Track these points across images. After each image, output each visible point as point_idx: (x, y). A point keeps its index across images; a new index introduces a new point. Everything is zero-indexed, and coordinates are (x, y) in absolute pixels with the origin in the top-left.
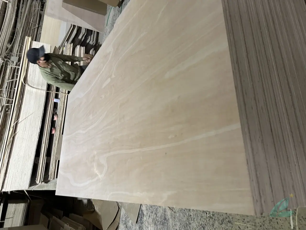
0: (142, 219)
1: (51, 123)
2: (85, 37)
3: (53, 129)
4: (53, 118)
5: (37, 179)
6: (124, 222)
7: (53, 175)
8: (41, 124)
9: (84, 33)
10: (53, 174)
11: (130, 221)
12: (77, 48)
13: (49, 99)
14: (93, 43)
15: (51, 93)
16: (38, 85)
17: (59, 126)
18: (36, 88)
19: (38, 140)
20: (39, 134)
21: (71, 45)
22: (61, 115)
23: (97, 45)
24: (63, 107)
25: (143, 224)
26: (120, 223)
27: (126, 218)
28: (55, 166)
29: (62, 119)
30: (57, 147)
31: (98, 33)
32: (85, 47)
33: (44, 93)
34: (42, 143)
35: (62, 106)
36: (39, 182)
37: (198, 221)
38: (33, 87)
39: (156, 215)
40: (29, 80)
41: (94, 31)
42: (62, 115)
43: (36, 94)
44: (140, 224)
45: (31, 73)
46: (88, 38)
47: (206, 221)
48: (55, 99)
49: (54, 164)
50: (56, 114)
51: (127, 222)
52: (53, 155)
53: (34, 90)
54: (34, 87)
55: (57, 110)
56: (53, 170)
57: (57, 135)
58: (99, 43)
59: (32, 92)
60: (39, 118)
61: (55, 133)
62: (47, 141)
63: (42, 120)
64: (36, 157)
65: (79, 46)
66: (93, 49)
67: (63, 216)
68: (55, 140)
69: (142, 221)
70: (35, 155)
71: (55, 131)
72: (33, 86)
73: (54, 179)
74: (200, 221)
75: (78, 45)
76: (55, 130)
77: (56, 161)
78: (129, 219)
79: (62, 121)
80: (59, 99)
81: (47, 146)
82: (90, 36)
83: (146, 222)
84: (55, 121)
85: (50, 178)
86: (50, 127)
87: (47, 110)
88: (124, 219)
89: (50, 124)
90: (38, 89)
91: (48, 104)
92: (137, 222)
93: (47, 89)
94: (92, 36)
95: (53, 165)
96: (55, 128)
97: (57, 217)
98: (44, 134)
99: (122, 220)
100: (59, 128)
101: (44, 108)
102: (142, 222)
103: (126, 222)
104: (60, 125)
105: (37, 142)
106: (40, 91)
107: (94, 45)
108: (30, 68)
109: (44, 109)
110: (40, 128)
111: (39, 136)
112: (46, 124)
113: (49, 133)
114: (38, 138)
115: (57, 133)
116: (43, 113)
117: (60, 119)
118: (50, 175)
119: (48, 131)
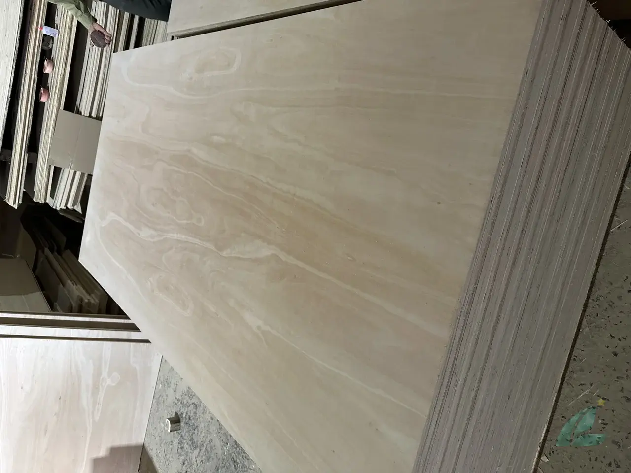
1: (38, 76)
3: (42, 90)
4: (41, 67)
5: (7, 198)
7: (44, 194)
8: (13, 75)
10: (42, 191)
17: (56, 86)
19: (6, 113)
20: (10, 98)
22: (62, 61)
24: (68, 41)
28: (47, 177)
30: (51, 135)
34: (17, 121)
35: (66, 36)
36: (13, 204)
42: (65, 59)
48: (45, 27)
49: (45, 170)
50: (50, 57)
52: (43, 152)
55: (51, 41)
56: (43, 182)
57: (51, 107)
60: (7, 60)
61: (47, 102)
62: (29, 119)
63: (14, 66)
68: (48, 120)
70: (1, 145)
71: (47, 97)
73: (45, 201)
76: (47, 94)
77: (50, 166)
79: (64, 76)
81: (28, 131)
84: (47, 75)
85: (37, 197)
86: (35, 85)
89: (35, 77)
95: (42, 172)
96: (47, 89)
98: (22, 101)
100: (57, 91)
101: (19, 35)
104: (60, 83)
109: (20, 37)
110: (12, 84)
111: (8, 104)
112: (25, 76)
113: (34, 98)
114: (8, 108)
115: (53, 102)
116: (17, 46)
117: (61, 68)
118: (35, 192)
119: (30, 95)
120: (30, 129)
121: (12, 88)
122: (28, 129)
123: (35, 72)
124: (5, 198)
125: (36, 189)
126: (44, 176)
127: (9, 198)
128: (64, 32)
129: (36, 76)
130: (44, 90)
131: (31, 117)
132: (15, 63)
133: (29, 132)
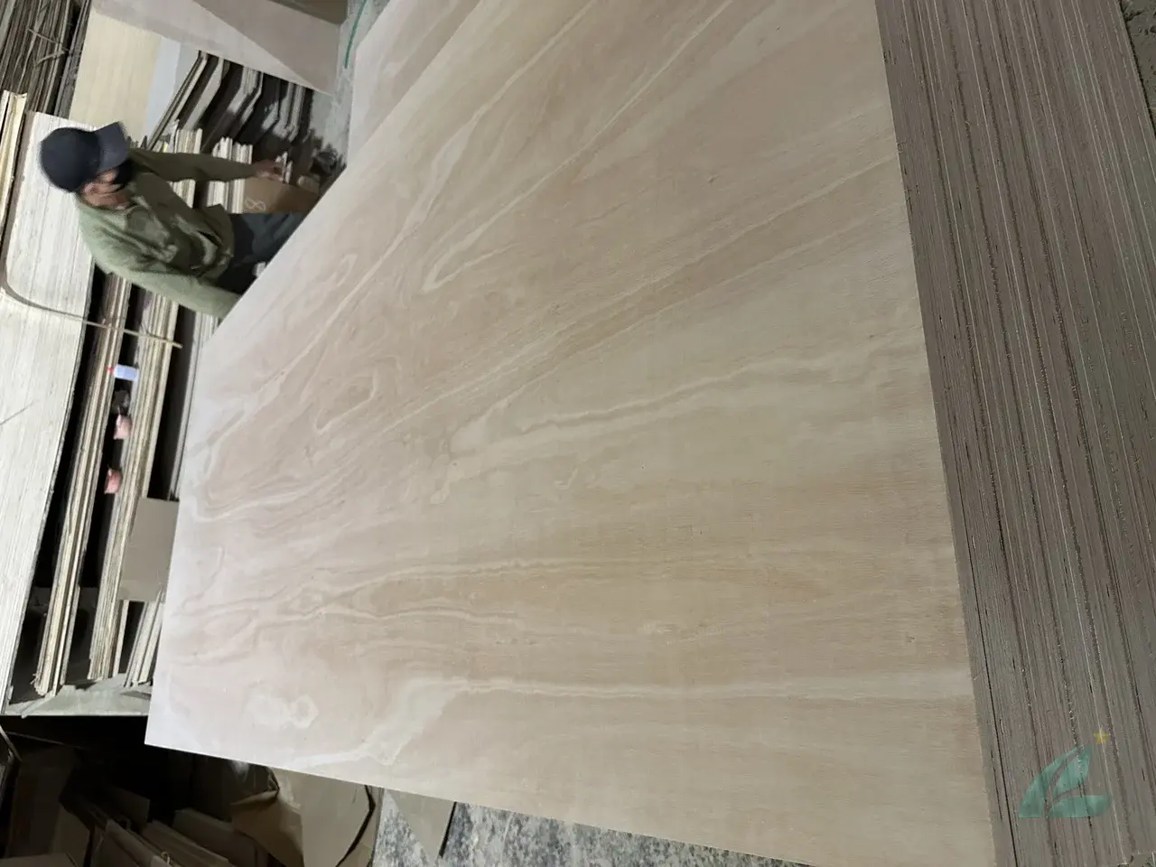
0: (463, 839)
1: (104, 451)
2: (255, 106)
3: (110, 472)
4: (111, 428)
5: (38, 676)
6: (393, 849)
7: (109, 661)
8: (60, 452)
9: (250, 91)
10: (105, 656)
11: (417, 848)
12: (219, 148)
13: (94, 353)
14: (289, 134)
15: (105, 330)
16: (50, 295)
17: (134, 463)
18: (43, 305)
19: (45, 519)
20: (52, 492)
21: (194, 135)
22: (145, 418)
23: (304, 141)
24: (155, 387)
25: (466, 862)
26: (376, 850)
27: (399, 832)
28: (114, 626)
29: (149, 434)
30: (125, 546)
31: (309, 93)
32: (251, 147)
33: (76, 329)
34: (64, 532)
36: (48, 691)
37: (683, 857)
38: (30, 304)
39: (517, 828)
40: (11, 271)
41: (295, 85)
42: (150, 416)
43: (41, 331)
44: (456, 859)
45: (24, 246)
46: (269, 112)
47: (712, 858)
49: (111, 616)
50: (125, 413)
51: (405, 851)
52: (109, 579)
53: (35, 314)
54: (33, 301)
56: (107, 639)
57: (125, 499)
58: (313, 131)
59: (25, 322)
60: (51, 429)
61: (118, 491)
62: (85, 525)
63: (63, 439)
64: (36, 588)
65: (228, 139)
66: (285, 155)
67: (150, 820)
68: (119, 521)
69: (464, 846)
70: (31, 579)
71: (117, 481)
72: (28, 298)
73: (110, 676)
74: (691, 857)
75: (223, 139)
76: (118, 478)
77: (121, 603)
78: (412, 837)
79: (148, 443)
80: (136, 366)
81: (82, 545)
82: (276, 104)
83: (479, 851)
84: (121, 442)
85: (96, 671)
86: (98, 466)
87: (87, 397)
88: (392, 838)
89: (98, 454)
90: (50, 310)
91: (94, 373)
92: (442, 853)
93: (86, 315)
94: (285, 102)
95: (106, 618)
96: (118, 469)
97: (124, 825)
98: (74, 496)
99: (387, 843)
100: (136, 471)
101: (73, 389)
102: (464, 852)
103: (401, 850)
104: (141, 457)
105: (44, 526)
106: (57, 319)
107: (291, 138)
108: (17, 222)
109: (75, 392)
110: (57, 468)
111: (49, 503)
112: (81, 454)
113: (95, 488)
114: (48, 509)
115: (128, 491)
116: (70, 407)
117: (142, 433)
118: (92, 661)
119: (89, 484)
120: (86, 542)
121: (58, 475)
122: (82, 541)
123: (98, 447)
124: (35, 677)
125: (93, 655)
126: (110, 626)
127: (41, 678)
128: (149, 375)
129: (100, 451)
130: (113, 473)
131: (89, 520)
132: (64, 434)
133: (85, 547)
